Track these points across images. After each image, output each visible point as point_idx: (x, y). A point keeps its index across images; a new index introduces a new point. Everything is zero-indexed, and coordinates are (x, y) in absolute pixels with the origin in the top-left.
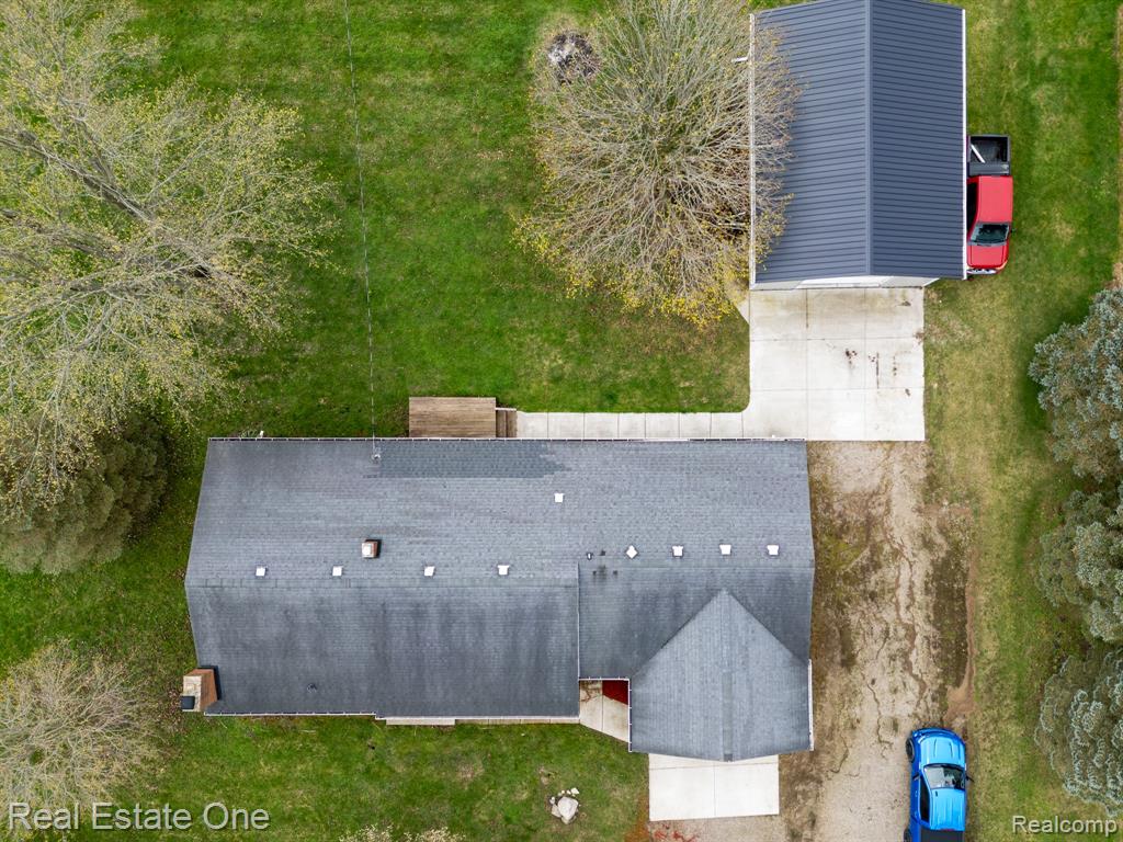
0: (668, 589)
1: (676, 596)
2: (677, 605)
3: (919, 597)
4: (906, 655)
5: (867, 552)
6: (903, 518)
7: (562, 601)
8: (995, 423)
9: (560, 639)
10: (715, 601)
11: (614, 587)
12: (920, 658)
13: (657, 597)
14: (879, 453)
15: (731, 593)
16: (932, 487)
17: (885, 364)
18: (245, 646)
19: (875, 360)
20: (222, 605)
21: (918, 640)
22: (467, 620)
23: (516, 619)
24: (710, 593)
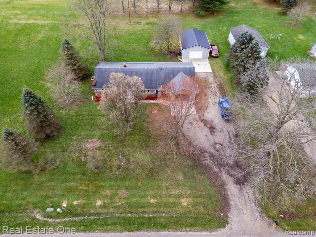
0: (172, 71)
1: (173, 72)
2: (174, 74)
3: (216, 88)
4: (216, 94)
5: (206, 83)
6: (211, 79)
7: (155, 71)
8: (223, 70)
9: (154, 77)
10: (180, 73)
11: (163, 71)
12: (218, 94)
13: (170, 72)
14: (206, 73)
15: (182, 72)
16: (215, 77)
17: (204, 65)
18: (102, 78)
19: (203, 65)
20: (100, 71)
21: (217, 93)
22: (139, 74)
23: (147, 74)
24: (179, 72)
